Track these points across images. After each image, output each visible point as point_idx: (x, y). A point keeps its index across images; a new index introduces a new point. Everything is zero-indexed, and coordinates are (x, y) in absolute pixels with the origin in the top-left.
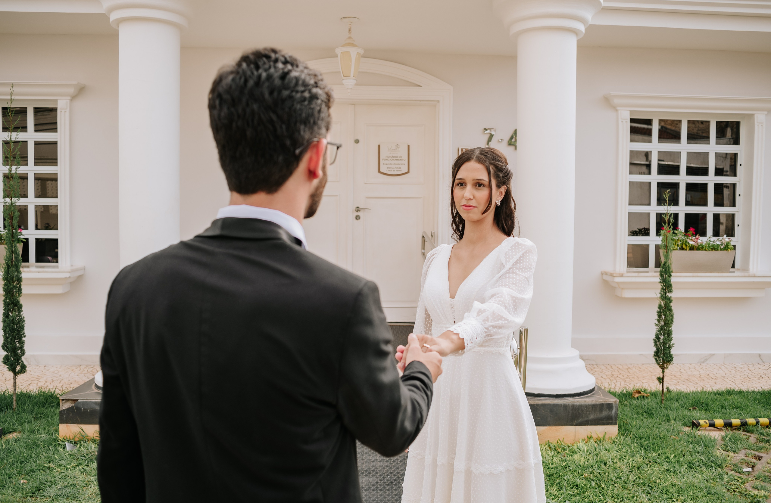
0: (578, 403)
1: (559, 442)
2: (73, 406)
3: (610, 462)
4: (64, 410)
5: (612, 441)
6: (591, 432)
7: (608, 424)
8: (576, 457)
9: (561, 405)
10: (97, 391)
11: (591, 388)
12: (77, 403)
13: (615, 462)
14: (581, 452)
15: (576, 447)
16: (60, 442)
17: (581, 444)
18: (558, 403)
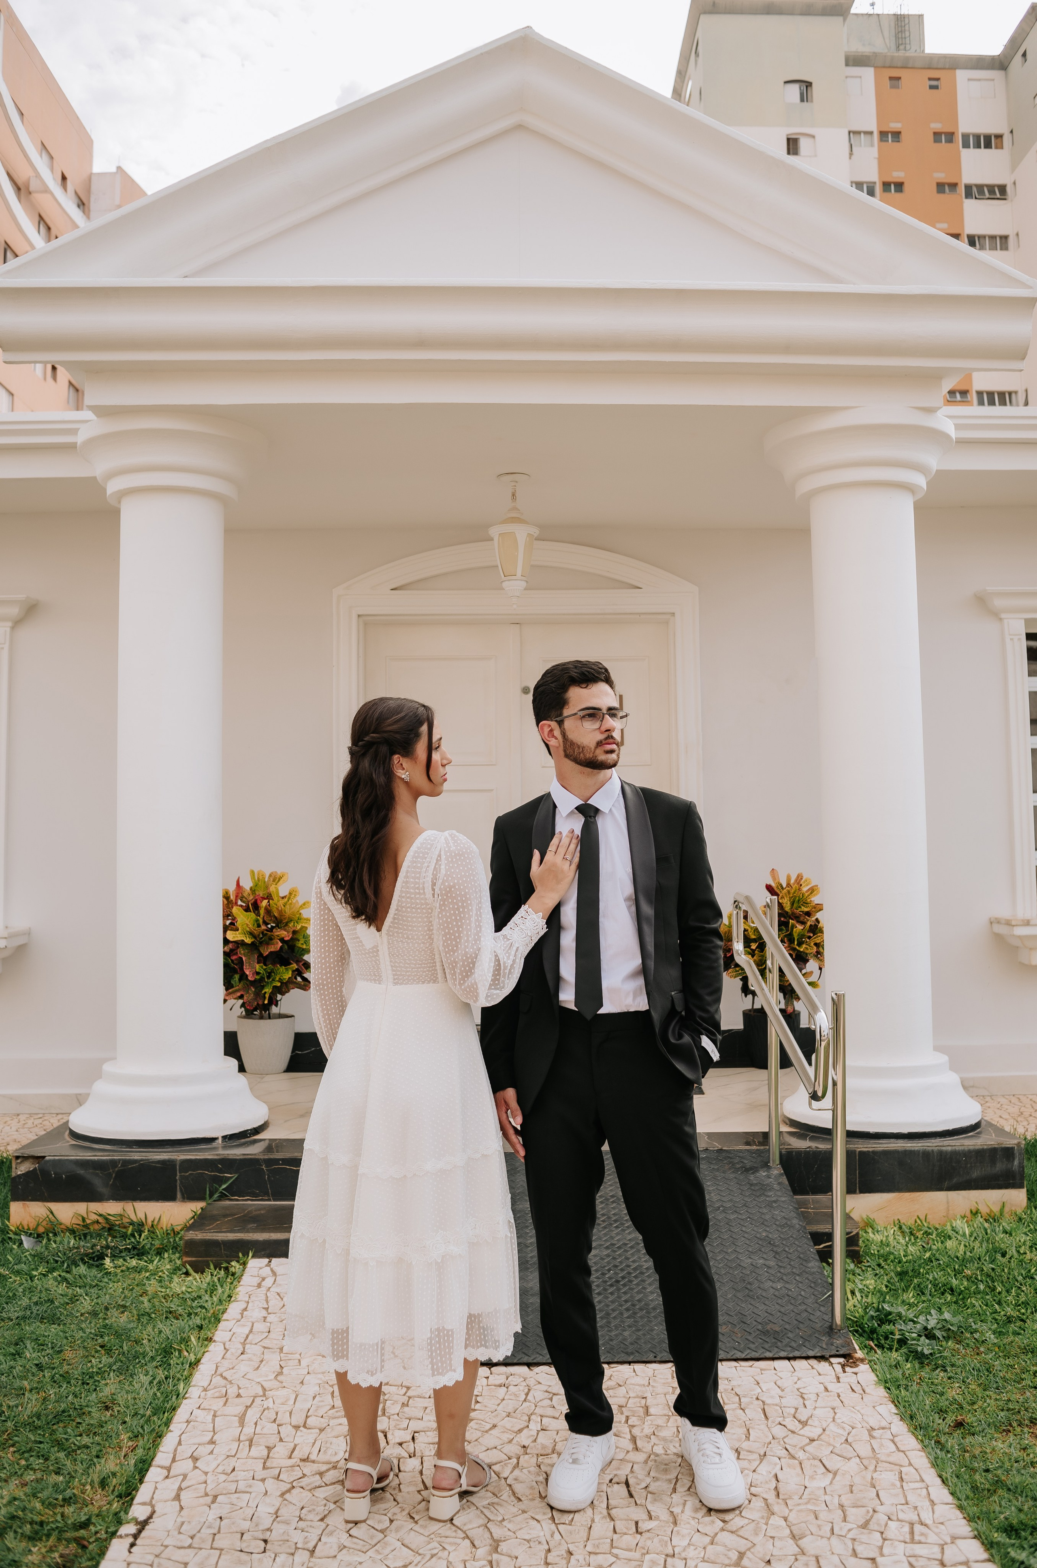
0: (949, 1148)
1: (918, 1221)
2: (35, 1169)
3: (1012, 1251)
4: (19, 1176)
5: (1016, 1219)
6: (976, 1203)
7: (1007, 1187)
8: (949, 1244)
9: (918, 1151)
10: (74, 1143)
11: (973, 1122)
12: (43, 1162)
13: (1022, 1252)
14: (959, 1237)
15: (949, 1228)
16: (12, 1235)
17: (959, 1224)
18: (913, 1149)
